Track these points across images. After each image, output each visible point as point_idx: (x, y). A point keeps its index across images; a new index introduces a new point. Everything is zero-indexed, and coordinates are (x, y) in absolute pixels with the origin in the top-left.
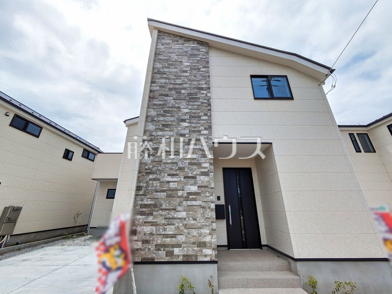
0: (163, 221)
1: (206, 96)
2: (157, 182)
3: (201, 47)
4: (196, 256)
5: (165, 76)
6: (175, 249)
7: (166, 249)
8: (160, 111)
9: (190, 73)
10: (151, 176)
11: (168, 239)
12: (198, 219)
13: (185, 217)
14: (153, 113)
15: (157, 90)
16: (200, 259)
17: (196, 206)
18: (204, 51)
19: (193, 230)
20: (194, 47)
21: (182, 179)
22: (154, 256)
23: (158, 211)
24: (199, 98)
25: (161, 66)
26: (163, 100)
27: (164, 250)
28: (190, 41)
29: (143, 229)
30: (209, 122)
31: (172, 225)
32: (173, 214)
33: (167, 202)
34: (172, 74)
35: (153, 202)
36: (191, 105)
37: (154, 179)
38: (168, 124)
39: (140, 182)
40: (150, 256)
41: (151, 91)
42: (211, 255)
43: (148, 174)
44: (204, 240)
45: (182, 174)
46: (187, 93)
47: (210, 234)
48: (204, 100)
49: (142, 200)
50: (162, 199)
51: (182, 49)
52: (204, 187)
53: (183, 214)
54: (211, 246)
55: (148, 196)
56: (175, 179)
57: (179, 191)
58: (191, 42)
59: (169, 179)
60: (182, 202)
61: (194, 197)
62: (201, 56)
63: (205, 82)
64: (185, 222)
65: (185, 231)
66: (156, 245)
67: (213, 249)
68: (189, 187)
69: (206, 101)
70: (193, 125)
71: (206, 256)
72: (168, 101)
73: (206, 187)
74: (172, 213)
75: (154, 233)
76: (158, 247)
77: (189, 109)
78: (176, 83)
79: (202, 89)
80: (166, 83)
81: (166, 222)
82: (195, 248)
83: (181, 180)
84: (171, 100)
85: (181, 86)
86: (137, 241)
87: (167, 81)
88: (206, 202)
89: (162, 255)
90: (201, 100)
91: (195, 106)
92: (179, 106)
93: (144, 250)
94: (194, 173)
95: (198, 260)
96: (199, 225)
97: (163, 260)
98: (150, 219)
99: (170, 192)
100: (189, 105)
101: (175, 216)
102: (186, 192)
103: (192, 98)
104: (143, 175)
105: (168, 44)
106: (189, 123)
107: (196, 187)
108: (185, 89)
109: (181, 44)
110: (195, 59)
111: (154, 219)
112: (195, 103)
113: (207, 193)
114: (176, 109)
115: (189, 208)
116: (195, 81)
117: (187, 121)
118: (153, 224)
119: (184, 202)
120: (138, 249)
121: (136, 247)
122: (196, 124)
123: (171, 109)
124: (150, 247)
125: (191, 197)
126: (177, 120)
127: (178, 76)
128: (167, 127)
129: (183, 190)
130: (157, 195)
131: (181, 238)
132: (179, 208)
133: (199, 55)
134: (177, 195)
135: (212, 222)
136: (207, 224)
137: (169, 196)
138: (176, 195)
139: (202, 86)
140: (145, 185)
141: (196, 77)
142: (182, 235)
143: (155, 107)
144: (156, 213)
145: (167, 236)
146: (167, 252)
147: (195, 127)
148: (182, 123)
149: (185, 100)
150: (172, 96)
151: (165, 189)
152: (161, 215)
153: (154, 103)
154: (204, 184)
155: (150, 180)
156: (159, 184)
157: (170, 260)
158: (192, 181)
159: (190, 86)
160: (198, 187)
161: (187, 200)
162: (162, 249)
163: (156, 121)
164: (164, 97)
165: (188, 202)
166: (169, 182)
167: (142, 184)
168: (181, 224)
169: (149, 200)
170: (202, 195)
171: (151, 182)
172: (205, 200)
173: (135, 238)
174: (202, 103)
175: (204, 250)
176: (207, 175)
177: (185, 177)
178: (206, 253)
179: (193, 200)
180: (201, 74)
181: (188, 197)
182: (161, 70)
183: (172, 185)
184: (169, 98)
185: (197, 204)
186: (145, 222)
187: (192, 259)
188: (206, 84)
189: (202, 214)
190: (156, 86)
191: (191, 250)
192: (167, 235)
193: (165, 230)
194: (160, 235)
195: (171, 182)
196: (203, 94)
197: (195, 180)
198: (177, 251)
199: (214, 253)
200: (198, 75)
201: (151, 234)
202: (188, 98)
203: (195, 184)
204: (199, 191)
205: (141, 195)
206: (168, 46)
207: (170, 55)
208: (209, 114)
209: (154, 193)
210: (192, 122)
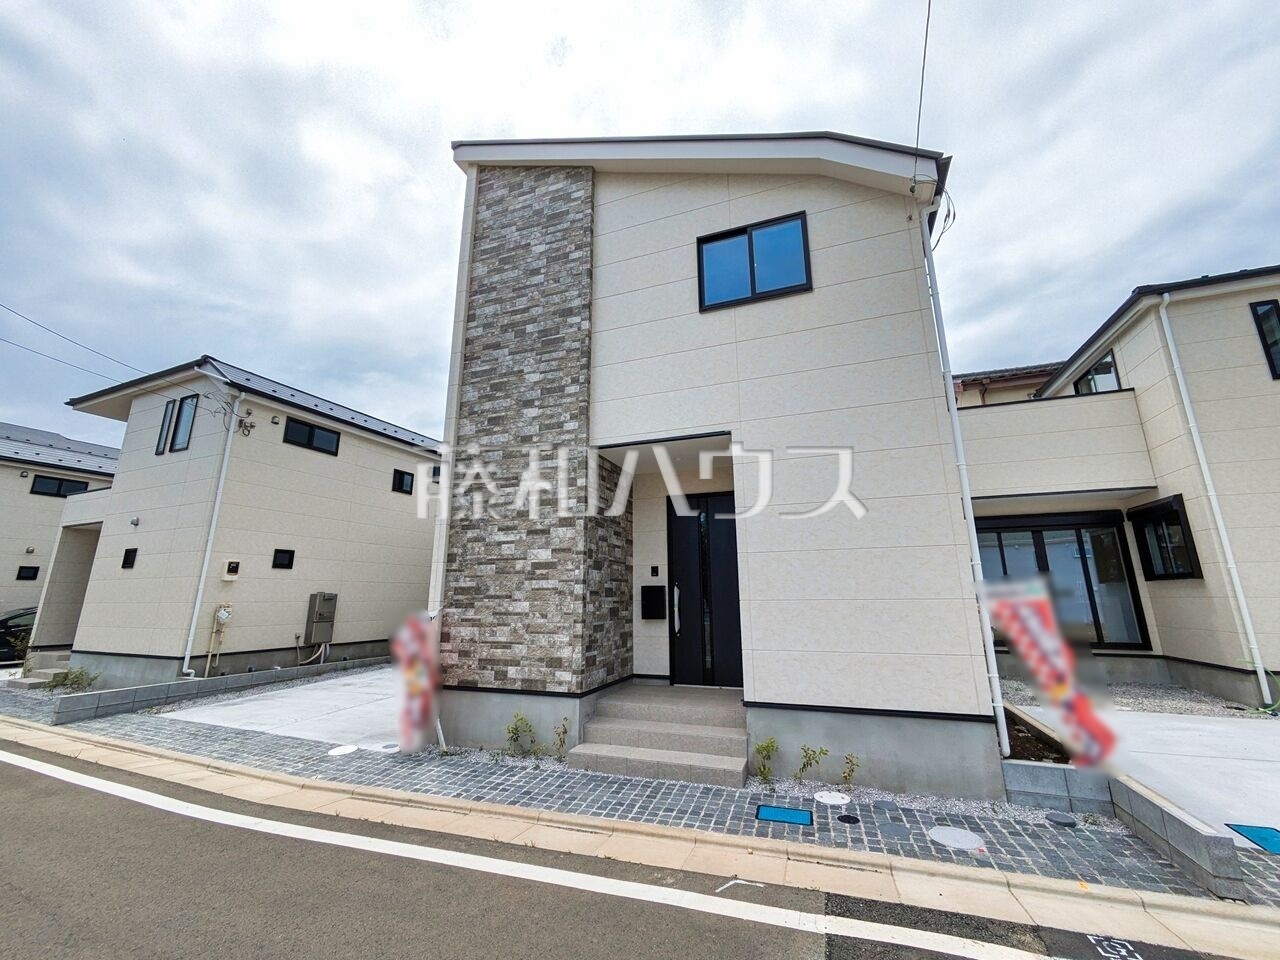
0: (491, 619)
1: (579, 329)
2: (480, 544)
3: (574, 187)
4: (544, 682)
5: (493, 295)
6: (510, 668)
7: (495, 667)
8: (485, 389)
9: (546, 274)
10: (470, 534)
11: (499, 650)
12: (549, 616)
13: (527, 611)
14: (472, 395)
15: (477, 338)
16: (551, 688)
17: (547, 589)
18: (580, 198)
19: (541, 636)
20: (557, 191)
21: (524, 537)
22: (477, 677)
23: (481, 600)
24: (563, 340)
25: (486, 269)
26: (490, 361)
27: (492, 669)
28: (549, 174)
29: (460, 632)
30: (580, 399)
31: (505, 625)
32: (508, 606)
33: (498, 583)
34: (508, 287)
35: (473, 584)
36: (546, 361)
37: (476, 540)
38: (499, 417)
39: (452, 547)
40: (470, 678)
41: (468, 342)
42: (570, 682)
43: (466, 528)
44: (558, 655)
45: (523, 527)
46: (539, 332)
47: (570, 645)
48: (574, 341)
49: (457, 580)
50: (488, 576)
51: (530, 206)
52: (563, 550)
53: (524, 606)
54: (570, 666)
55: (466, 573)
56: (511, 537)
57: (517, 561)
58: (552, 177)
59: (501, 537)
60: (523, 583)
61: (544, 572)
62: (571, 216)
63: (577, 293)
64: (527, 622)
65: (526, 636)
66: (480, 660)
67: (574, 673)
68: (535, 552)
69: (577, 345)
70: (549, 412)
71: (560, 683)
72: (500, 361)
73: (568, 550)
74: (505, 603)
75: (477, 639)
76: (484, 663)
77: (541, 373)
78: (515, 308)
79: (569, 312)
80: (495, 315)
81: (495, 621)
82: (543, 669)
83: (521, 537)
84: (505, 356)
85: (526, 315)
86: (451, 651)
87: (498, 306)
88: (567, 581)
89: (488, 677)
90: (566, 343)
91: (553, 363)
92: (521, 368)
93: (462, 667)
94: (547, 522)
95: (547, 690)
96: (551, 626)
97: (491, 686)
98: (470, 614)
99: (502, 564)
100: (541, 361)
101: (510, 609)
102: (530, 563)
103: (549, 341)
104: (457, 533)
105: (501, 200)
106: (540, 407)
107: (549, 552)
108: (533, 320)
109: (529, 193)
110: (559, 227)
111: (475, 614)
112: (554, 355)
113: (569, 563)
114: (514, 378)
115: (535, 595)
116: (556, 294)
117: (537, 403)
118: (475, 623)
119: (527, 583)
120: (453, 665)
121: (450, 662)
122: (553, 409)
123: (505, 379)
124: (471, 663)
125: (538, 572)
126: (517, 404)
127: (520, 289)
128: (498, 425)
129: (525, 559)
130: (481, 571)
131: (520, 650)
132: (517, 595)
133: (567, 212)
134: (514, 568)
135: (575, 622)
136: (567, 625)
137: (500, 572)
138: (512, 570)
139: (570, 305)
140: (460, 551)
141: (559, 282)
142: (521, 644)
143: (475, 380)
144: (480, 604)
145: (496, 645)
146: (496, 673)
147: (552, 417)
148: (525, 411)
149: (532, 350)
150: (508, 347)
151: (493, 557)
152: (487, 607)
153: (473, 370)
154: (565, 545)
155: (469, 540)
156: (483, 549)
157: (501, 687)
158: (542, 539)
159: (546, 310)
160: (553, 550)
161: (532, 579)
162: (489, 667)
163: (476, 412)
164: (491, 351)
165: (534, 582)
166: (500, 544)
167: (455, 550)
168: (519, 625)
169: (468, 579)
170: (559, 567)
171: (469, 545)
172: (565, 577)
173: (448, 646)
174: (569, 351)
175: (558, 674)
176: (570, 526)
177: (530, 532)
178: (562, 679)
179: (542, 579)
180: (571, 268)
181: (534, 573)
182: (486, 282)
183: (507, 550)
184: (500, 352)
185: (550, 586)
186: (463, 620)
187: (537, 687)
188: (579, 296)
189: (557, 606)
190: (477, 327)
191: (537, 672)
192: (497, 642)
193: (493, 634)
194: (486, 642)
195: (504, 543)
196: (571, 326)
197: (546, 538)
198: (512, 671)
199: (574, 679)
200: (564, 273)
201: (472, 640)
202: (539, 345)
203: (547, 545)
204: (555, 560)
205: (455, 571)
206: (499, 208)
207: (503, 232)
208: (582, 379)
209: (476, 567)
210: (546, 403)
